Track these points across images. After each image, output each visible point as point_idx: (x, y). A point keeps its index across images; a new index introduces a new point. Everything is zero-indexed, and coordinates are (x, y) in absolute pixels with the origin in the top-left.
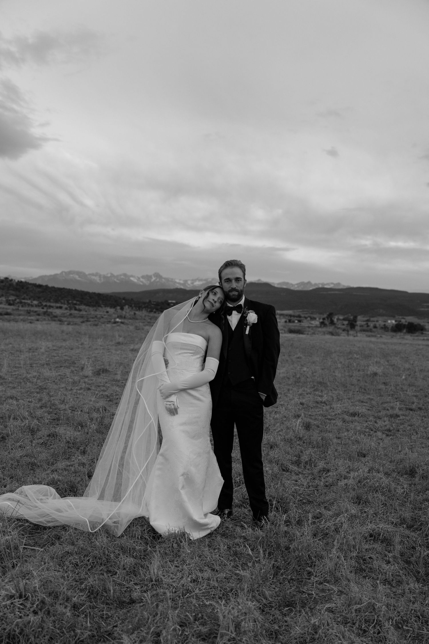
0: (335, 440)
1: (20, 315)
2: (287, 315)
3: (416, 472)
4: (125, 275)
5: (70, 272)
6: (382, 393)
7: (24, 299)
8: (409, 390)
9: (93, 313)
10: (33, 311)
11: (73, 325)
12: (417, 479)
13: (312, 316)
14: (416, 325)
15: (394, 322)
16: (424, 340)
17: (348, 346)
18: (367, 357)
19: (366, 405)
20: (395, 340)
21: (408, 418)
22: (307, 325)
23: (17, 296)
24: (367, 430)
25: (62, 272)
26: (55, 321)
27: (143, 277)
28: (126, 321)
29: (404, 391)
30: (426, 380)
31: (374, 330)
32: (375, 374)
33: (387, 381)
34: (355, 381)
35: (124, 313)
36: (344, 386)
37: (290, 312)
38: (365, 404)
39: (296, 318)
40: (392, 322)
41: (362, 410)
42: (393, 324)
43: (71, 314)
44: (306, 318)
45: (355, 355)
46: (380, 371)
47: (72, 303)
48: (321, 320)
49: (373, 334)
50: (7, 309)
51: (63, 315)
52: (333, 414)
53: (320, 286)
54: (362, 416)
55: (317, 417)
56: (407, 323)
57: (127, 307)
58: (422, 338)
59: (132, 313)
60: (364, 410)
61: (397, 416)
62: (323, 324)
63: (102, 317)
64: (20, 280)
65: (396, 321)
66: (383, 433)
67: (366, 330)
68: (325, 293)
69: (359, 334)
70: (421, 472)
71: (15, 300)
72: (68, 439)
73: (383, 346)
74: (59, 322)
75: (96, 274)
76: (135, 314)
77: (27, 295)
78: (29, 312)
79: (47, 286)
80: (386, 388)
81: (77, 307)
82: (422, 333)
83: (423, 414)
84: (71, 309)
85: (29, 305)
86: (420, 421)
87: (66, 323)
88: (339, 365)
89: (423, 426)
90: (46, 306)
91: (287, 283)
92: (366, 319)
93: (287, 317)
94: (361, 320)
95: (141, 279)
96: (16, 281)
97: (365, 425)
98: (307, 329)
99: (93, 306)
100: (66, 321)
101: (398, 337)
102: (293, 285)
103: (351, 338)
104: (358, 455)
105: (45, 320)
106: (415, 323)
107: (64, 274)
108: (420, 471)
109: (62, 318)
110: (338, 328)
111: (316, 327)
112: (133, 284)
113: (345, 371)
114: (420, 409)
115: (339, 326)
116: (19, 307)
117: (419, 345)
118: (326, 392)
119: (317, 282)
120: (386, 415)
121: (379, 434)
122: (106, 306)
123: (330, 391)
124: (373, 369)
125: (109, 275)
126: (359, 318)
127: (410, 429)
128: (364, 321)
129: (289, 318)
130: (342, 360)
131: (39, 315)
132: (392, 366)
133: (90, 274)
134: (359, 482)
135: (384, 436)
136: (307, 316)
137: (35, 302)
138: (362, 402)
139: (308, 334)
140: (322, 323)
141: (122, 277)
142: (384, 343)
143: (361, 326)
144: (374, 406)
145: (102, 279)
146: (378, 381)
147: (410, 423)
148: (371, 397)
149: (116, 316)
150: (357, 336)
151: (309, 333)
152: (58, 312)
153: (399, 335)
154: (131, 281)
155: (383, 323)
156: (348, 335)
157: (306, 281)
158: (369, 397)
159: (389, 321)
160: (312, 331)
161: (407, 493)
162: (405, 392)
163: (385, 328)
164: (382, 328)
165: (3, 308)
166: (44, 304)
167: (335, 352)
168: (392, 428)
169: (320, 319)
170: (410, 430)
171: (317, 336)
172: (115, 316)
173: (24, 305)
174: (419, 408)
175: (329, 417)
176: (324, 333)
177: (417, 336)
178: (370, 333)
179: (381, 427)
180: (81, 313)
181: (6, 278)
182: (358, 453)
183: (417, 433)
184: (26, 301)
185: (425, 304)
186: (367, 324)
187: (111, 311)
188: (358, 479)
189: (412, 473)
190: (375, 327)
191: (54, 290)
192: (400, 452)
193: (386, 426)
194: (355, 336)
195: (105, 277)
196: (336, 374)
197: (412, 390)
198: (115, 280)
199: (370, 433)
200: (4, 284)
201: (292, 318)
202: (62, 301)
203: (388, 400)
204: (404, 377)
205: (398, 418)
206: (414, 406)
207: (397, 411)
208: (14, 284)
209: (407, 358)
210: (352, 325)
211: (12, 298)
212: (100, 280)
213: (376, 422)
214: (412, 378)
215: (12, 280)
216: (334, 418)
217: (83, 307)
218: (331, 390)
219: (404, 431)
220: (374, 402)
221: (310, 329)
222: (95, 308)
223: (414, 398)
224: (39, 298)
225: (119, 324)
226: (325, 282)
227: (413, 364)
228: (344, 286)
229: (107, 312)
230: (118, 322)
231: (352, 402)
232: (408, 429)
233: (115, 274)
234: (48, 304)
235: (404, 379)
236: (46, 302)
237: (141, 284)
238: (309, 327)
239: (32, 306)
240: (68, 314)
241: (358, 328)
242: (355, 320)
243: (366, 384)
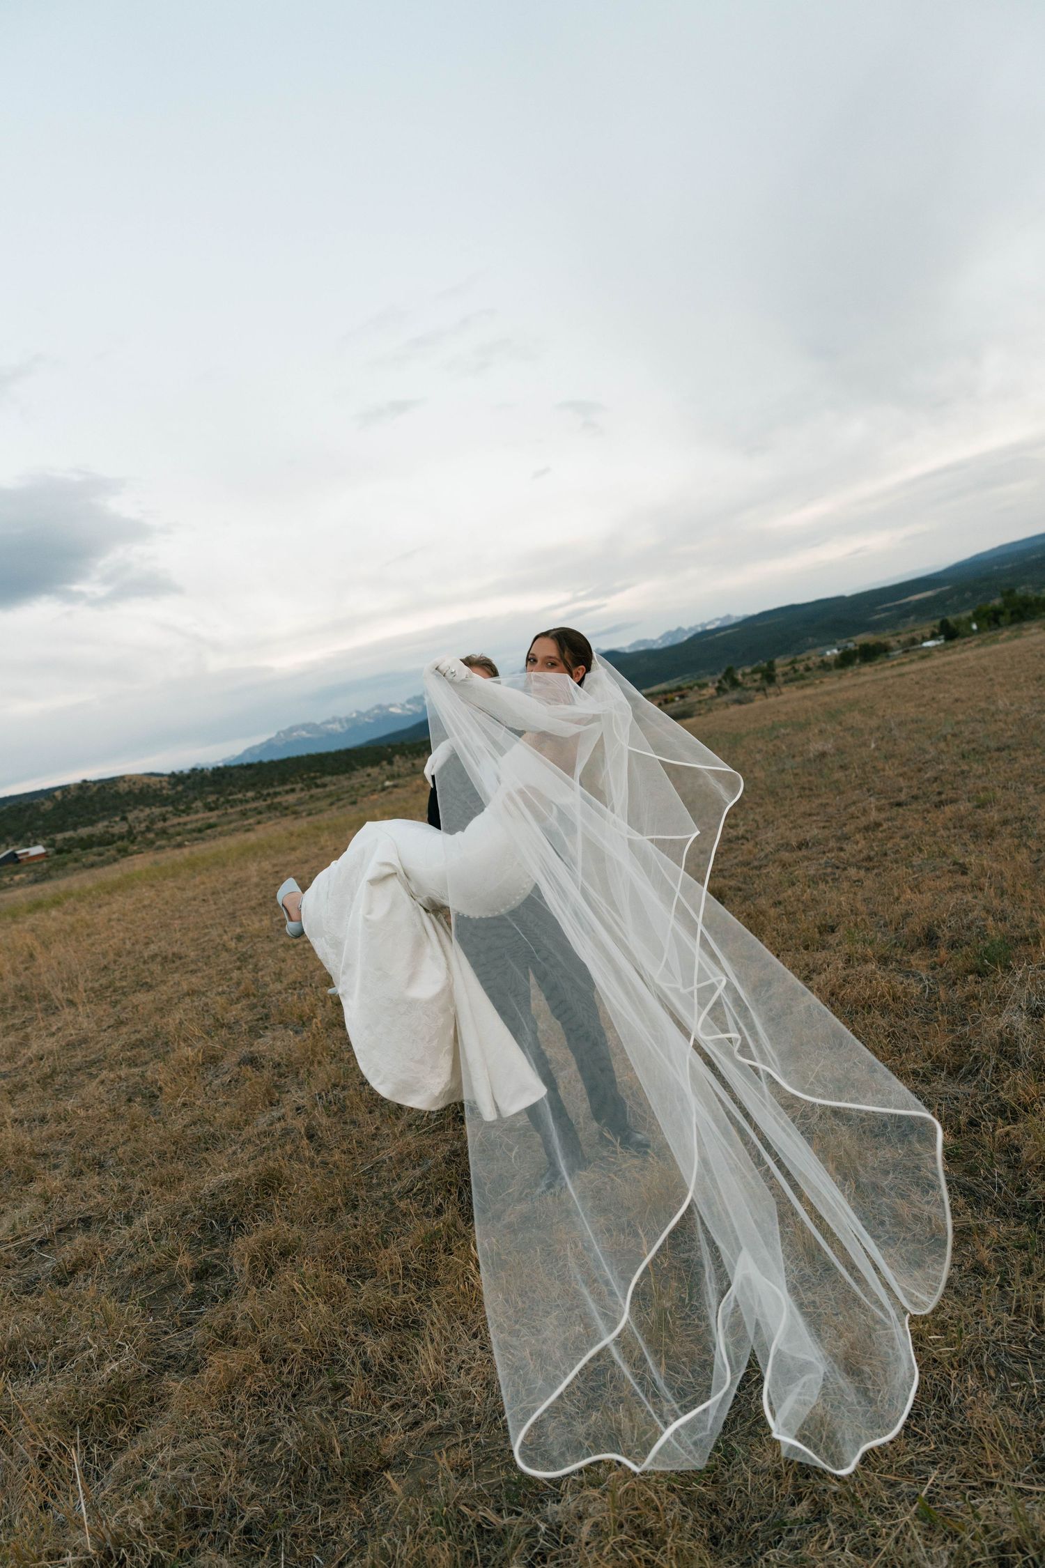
0: (773, 912)
1: (230, 822)
2: (659, 693)
3: (938, 938)
4: (379, 707)
5: (292, 730)
6: (842, 788)
7: (231, 794)
8: (887, 768)
9: (345, 783)
10: (250, 810)
11: (316, 814)
12: (943, 952)
13: (699, 682)
14: (873, 646)
15: (835, 651)
16: (893, 666)
17: (768, 717)
18: (803, 726)
19: (819, 818)
20: (845, 682)
21: (898, 823)
22: (696, 700)
23: (219, 793)
24: (829, 870)
25: (279, 733)
26: (286, 815)
27: (409, 702)
28: (401, 781)
29: (878, 771)
30: (913, 740)
31: (807, 674)
32: (823, 755)
33: (846, 761)
34: (789, 778)
35: (395, 768)
36: (773, 793)
37: (663, 686)
38: (815, 818)
39: (674, 694)
40: (832, 653)
41: (814, 832)
42: (836, 656)
43: (312, 796)
44: (691, 688)
45: (783, 731)
46: (829, 746)
47: (308, 777)
48: (717, 685)
49: (807, 682)
50: (208, 818)
51: (300, 802)
52: (762, 854)
53: (700, 629)
54: (813, 844)
55: (733, 871)
56: (857, 648)
57: (397, 757)
58: (889, 664)
59: (409, 765)
60: (816, 831)
61: (878, 825)
62: (720, 690)
63: (363, 786)
64: (215, 766)
65: (839, 649)
66: (859, 868)
67: (794, 678)
68: (710, 638)
69: (784, 690)
70: (948, 935)
71: (218, 799)
72: (277, 1059)
73: (827, 699)
74: (294, 816)
75: (334, 720)
76: (413, 765)
77: (234, 787)
78: (244, 814)
79: (261, 763)
80: (846, 776)
81: (319, 781)
82: (888, 656)
83: (924, 807)
84: (309, 788)
85: (241, 801)
86: (920, 823)
87: (304, 814)
88: (758, 757)
89: (929, 830)
90: (268, 795)
91: (644, 642)
92: (788, 660)
93: (660, 696)
94: (781, 666)
95: (408, 706)
96: (210, 769)
97: (822, 861)
98: (698, 706)
99: (344, 772)
100: (303, 811)
101: (850, 674)
102: (654, 642)
103: (772, 700)
104: (820, 933)
105: (270, 819)
106: (872, 643)
107: (282, 735)
108: (945, 934)
109: (297, 808)
110: (747, 689)
111: (712, 698)
112: (396, 717)
113: (769, 764)
114: (915, 798)
115: (749, 685)
116: (226, 809)
117: (886, 679)
118: (742, 816)
119: (693, 625)
120: (859, 830)
121: (852, 872)
122: (364, 765)
123: (750, 812)
124: (816, 746)
125: (354, 715)
126: (778, 661)
127: (907, 845)
128: (787, 665)
129: (664, 697)
130: (760, 745)
131: (260, 813)
132: (849, 729)
133: (323, 723)
134: (832, 994)
135: (862, 872)
136: (691, 684)
137: (250, 794)
138: (810, 815)
139: (700, 715)
140: (718, 689)
141: (376, 711)
142: (828, 693)
143: (785, 674)
144: (832, 817)
145: (345, 725)
146: (830, 765)
147: (902, 833)
148: (824, 801)
149: (385, 777)
150: (781, 693)
151: (702, 712)
152: (291, 798)
153: (850, 670)
154: (392, 713)
155: (819, 659)
156: (766, 695)
157: (674, 628)
158: (820, 801)
159: (828, 653)
160: (707, 707)
161: (930, 989)
162: (882, 773)
163: (825, 666)
164: (819, 667)
165: (203, 819)
166: (265, 792)
167: (748, 734)
168: (872, 853)
169: (714, 683)
170: (906, 847)
171: (715, 713)
172: (382, 778)
173: (233, 804)
174: (913, 797)
175: (756, 863)
176: (727, 705)
177: (880, 663)
178: (802, 682)
179: (854, 856)
180: (328, 789)
181: (194, 770)
182: (819, 928)
183: (920, 850)
184: (235, 797)
185: (880, 607)
186: (794, 668)
187: (374, 771)
188: (829, 989)
189: (930, 939)
190: (808, 669)
191: (273, 765)
192: (898, 899)
193: (860, 851)
194: (778, 695)
195: (348, 720)
196: (756, 775)
197: (893, 764)
198: (367, 720)
199: (834, 874)
200: (192, 780)
201: (669, 696)
202: (292, 779)
203: (854, 798)
204: (873, 746)
205: (881, 829)
206: (903, 797)
207: (874, 816)
208: (209, 774)
209: (872, 707)
210: (769, 677)
211: (211, 798)
212: (343, 727)
213: (841, 849)
214: (887, 742)
215: (202, 770)
216: (764, 862)
217: (327, 779)
218: (752, 809)
219: (897, 852)
220: (830, 810)
221: (703, 705)
222: (347, 775)
223: (901, 779)
224: (254, 785)
225: (390, 790)
226: (706, 622)
227: (883, 716)
228: (737, 618)
229: (369, 775)
230: (388, 787)
231: (792, 822)
232: (902, 846)
233: (364, 710)
234: (271, 791)
235: (874, 749)
236: (268, 788)
237: (410, 713)
238: (700, 702)
239: (247, 801)
240: (307, 797)
241: (780, 679)
242: (771, 666)
243: (810, 778)
